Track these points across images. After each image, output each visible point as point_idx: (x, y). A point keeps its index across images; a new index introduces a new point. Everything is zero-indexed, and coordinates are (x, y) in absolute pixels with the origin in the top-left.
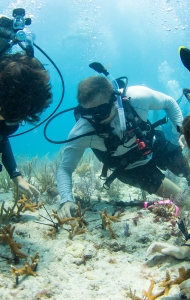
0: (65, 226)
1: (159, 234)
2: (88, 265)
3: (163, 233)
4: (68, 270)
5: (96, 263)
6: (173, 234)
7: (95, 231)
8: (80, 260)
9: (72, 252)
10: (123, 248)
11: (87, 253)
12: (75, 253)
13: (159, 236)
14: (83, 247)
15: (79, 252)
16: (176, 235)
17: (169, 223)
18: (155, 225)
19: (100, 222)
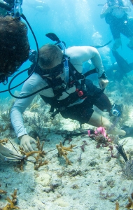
0: (29, 158)
1: (102, 157)
2: (56, 193)
3: (105, 156)
4: (41, 199)
5: (63, 191)
6: (112, 156)
7: (53, 160)
8: (49, 188)
9: (41, 182)
10: (79, 173)
11: (54, 183)
12: (43, 183)
13: (103, 159)
14: (49, 177)
15: (46, 181)
16: (115, 157)
17: (108, 148)
18: (98, 150)
19: (56, 152)
